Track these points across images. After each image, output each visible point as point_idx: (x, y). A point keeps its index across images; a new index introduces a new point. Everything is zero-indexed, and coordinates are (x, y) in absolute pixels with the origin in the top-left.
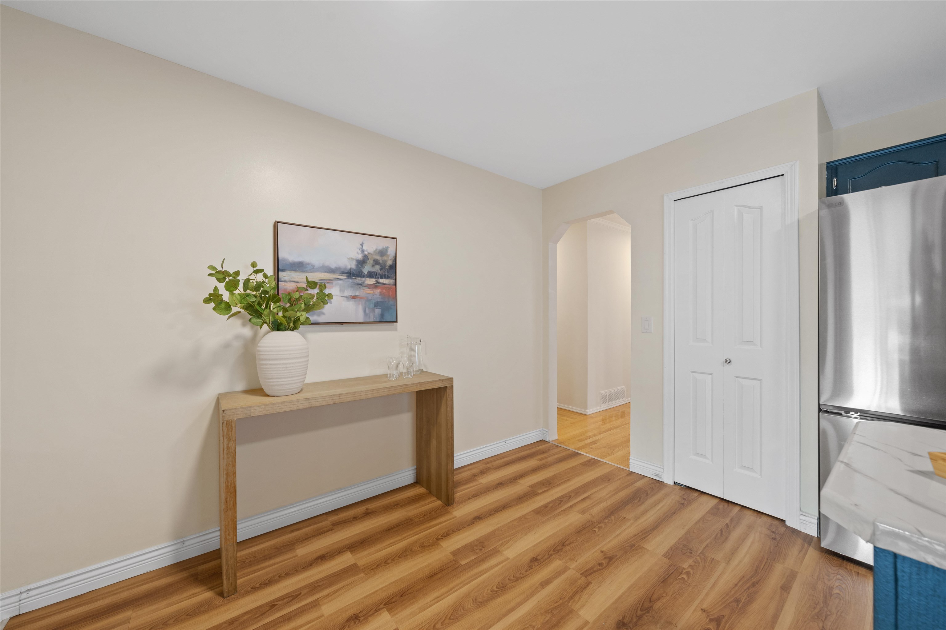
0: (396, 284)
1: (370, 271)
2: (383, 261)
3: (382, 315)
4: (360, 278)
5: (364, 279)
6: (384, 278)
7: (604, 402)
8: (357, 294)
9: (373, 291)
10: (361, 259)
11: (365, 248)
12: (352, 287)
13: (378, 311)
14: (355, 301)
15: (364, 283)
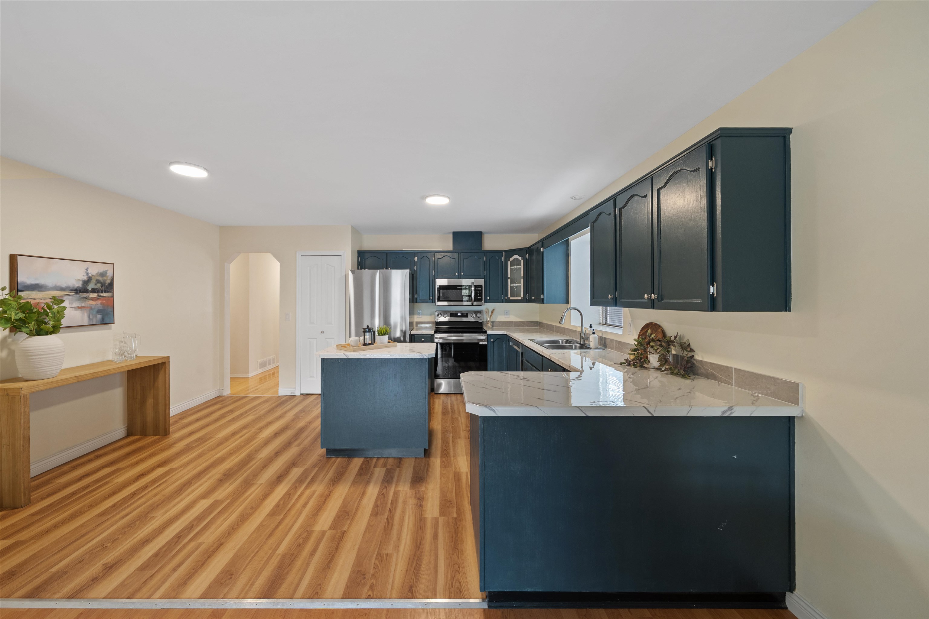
0: (113, 297)
1: (93, 288)
2: (103, 280)
3: (103, 319)
4: (85, 294)
5: (88, 294)
6: (104, 293)
7: (261, 368)
8: (83, 305)
9: (95, 302)
10: (86, 280)
11: (89, 271)
12: (79, 300)
13: (99, 316)
14: (81, 310)
15: (88, 297)
